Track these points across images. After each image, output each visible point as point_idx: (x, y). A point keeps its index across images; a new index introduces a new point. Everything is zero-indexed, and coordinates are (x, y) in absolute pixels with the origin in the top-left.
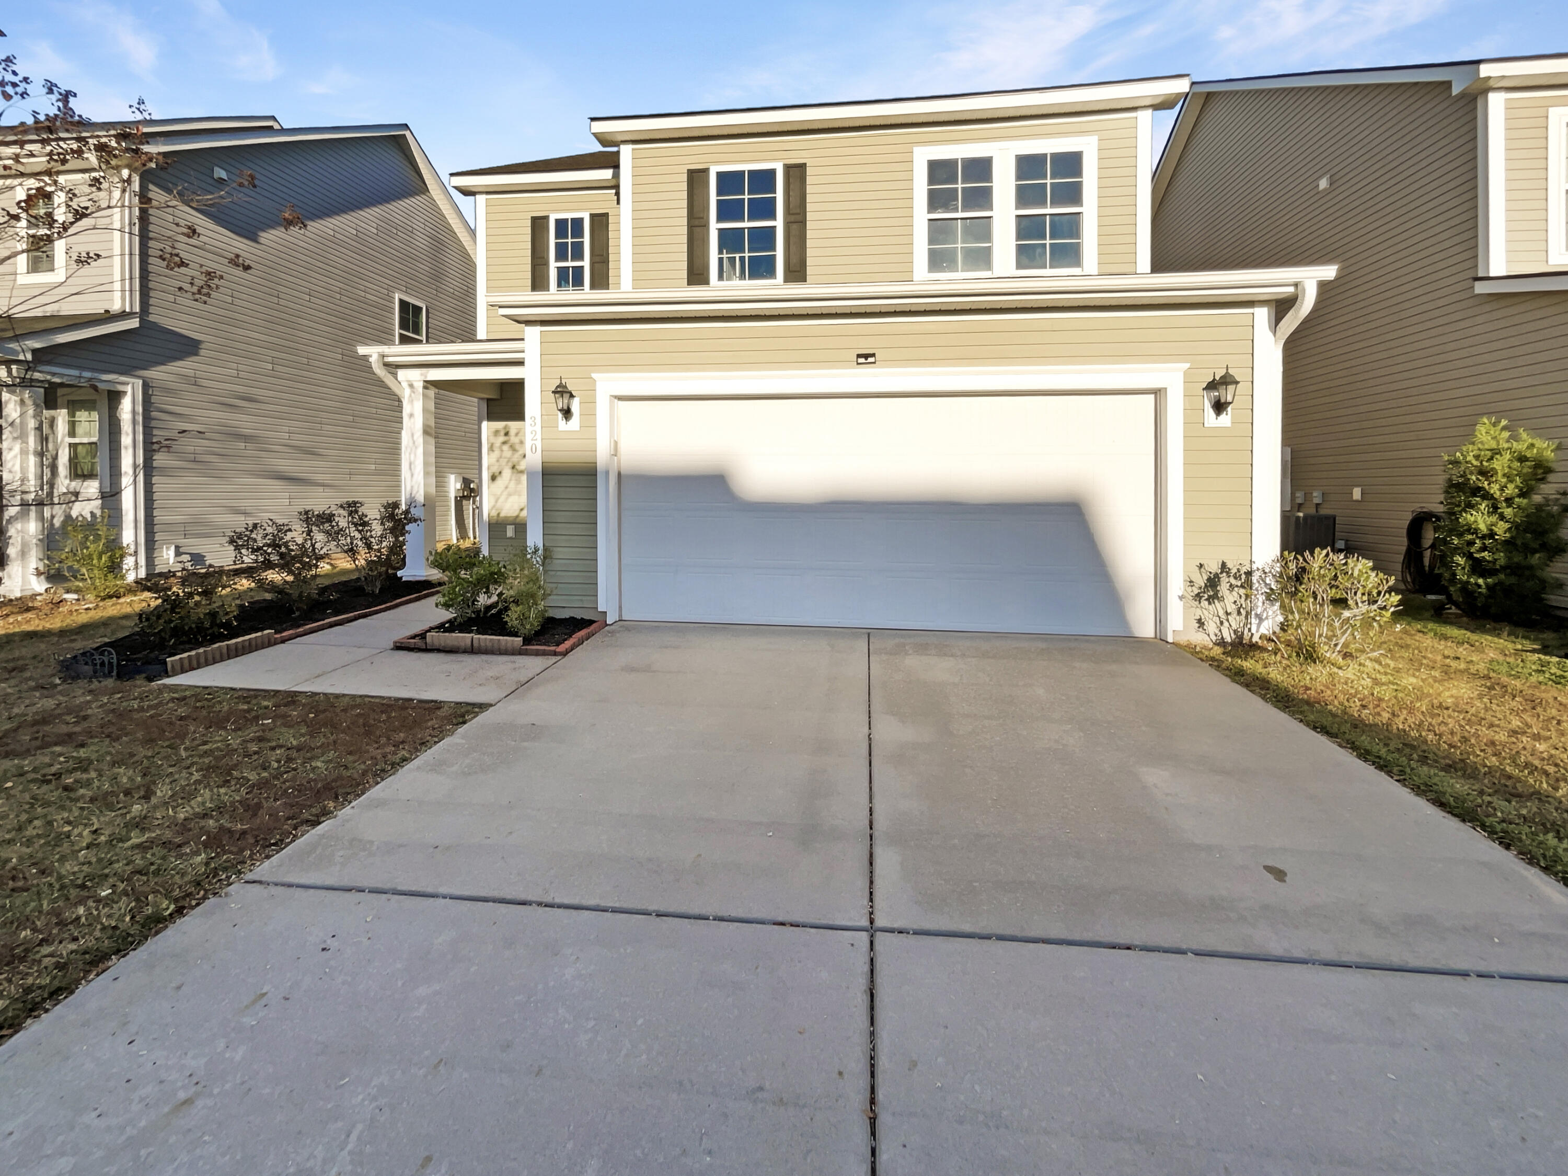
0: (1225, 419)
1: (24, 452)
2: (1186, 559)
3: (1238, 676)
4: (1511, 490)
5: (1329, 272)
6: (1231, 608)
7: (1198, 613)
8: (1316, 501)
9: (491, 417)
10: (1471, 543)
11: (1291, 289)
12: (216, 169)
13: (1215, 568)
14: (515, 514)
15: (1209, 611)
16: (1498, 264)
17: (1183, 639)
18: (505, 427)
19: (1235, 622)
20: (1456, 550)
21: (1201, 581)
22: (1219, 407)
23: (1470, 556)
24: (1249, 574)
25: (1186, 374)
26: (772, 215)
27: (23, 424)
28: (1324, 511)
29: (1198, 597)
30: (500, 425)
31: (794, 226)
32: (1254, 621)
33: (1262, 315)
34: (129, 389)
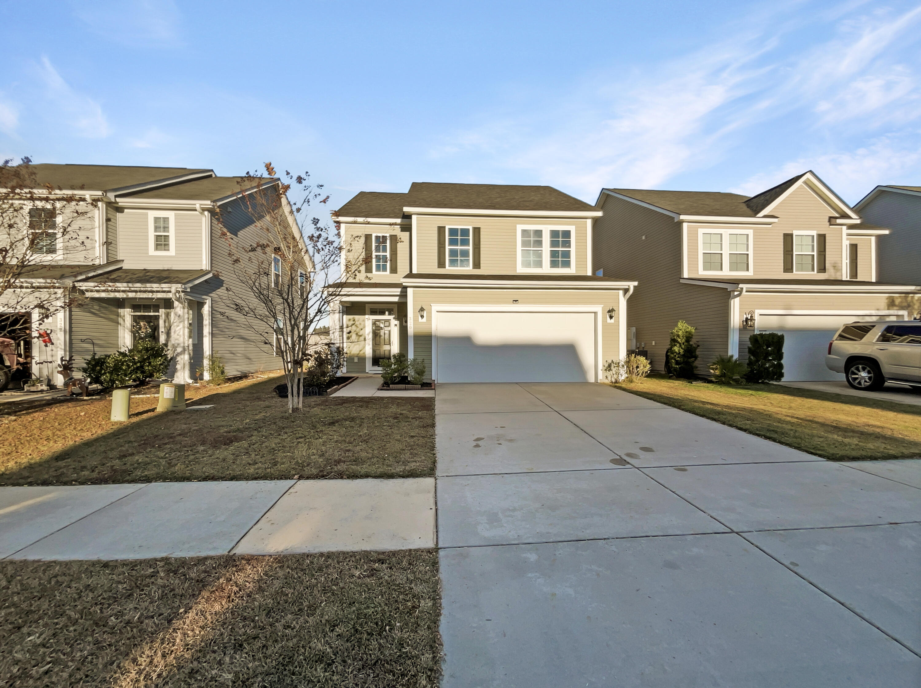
0: (612, 321)
1: (184, 327)
2: (603, 359)
3: (615, 387)
4: (683, 341)
5: (636, 283)
6: (614, 373)
7: (606, 374)
8: (643, 346)
9: (348, 314)
10: (675, 356)
11: (627, 287)
12: (229, 208)
13: (610, 362)
14: (358, 353)
15: (609, 374)
16: (686, 275)
17: (602, 382)
18: (353, 318)
19: (615, 376)
20: (672, 358)
21: (607, 365)
22: (611, 317)
23: (675, 360)
24: (619, 363)
25: (603, 308)
26: (468, 244)
27: (184, 316)
28: (645, 349)
29: (606, 370)
30: (351, 317)
31: (476, 249)
32: (620, 376)
33: (621, 292)
34: (207, 301)
